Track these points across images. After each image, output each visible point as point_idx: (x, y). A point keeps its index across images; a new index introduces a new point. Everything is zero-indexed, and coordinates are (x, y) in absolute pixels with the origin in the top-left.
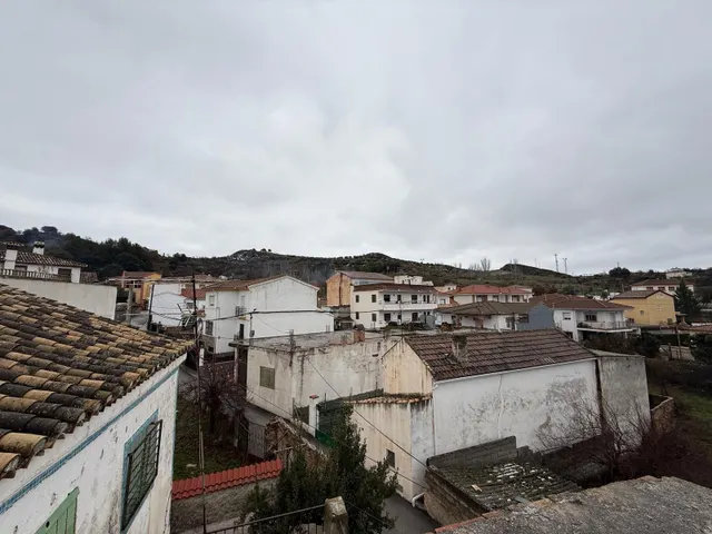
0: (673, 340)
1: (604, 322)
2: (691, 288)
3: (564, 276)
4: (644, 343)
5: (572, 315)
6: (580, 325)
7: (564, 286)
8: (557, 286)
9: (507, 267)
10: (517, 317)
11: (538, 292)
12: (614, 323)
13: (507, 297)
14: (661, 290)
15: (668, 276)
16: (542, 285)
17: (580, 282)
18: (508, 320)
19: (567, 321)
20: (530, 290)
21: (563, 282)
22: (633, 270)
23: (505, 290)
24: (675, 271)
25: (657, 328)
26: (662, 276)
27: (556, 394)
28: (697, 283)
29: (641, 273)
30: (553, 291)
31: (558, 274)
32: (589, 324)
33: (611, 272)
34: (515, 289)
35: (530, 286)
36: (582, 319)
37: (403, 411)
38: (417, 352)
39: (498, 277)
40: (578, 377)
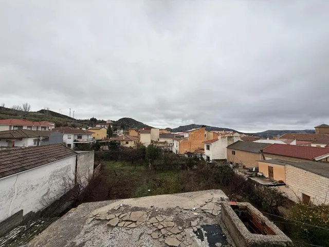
1: (85, 139)
4: (96, 146)
5: (72, 136)
6: (75, 141)
8: (68, 123)
9: (42, 111)
10: (41, 138)
11: (57, 126)
12: (88, 139)
13: (37, 127)
14: (104, 127)
15: (107, 122)
16: (61, 122)
17: (79, 122)
18: (35, 141)
19: (69, 139)
20: (54, 125)
21: (72, 122)
22: (98, 119)
23: (37, 123)
24: (109, 121)
25: (101, 140)
26: (105, 122)
27: (54, 176)
28: (113, 125)
29: (100, 120)
30: (66, 125)
31: (70, 118)
32: (78, 140)
33: (91, 119)
34: (43, 123)
35: (54, 122)
36: (76, 138)
39: (35, 116)
40: (67, 164)
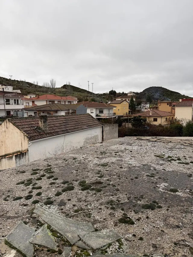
0: (127, 121)
1: (106, 114)
2: (134, 100)
3: (91, 93)
4: (119, 121)
5: (94, 111)
6: (97, 116)
7: (91, 98)
8: (88, 98)
9: (65, 86)
10: (71, 111)
11: (80, 101)
12: (109, 114)
13: (65, 102)
14: (126, 100)
15: (129, 95)
16: (82, 97)
17: (98, 97)
18: (66, 113)
20: (77, 99)
21: (91, 96)
22: (117, 92)
23: (64, 98)
24: (131, 93)
26: (126, 94)
28: (136, 98)
29: (120, 93)
30: (87, 100)
31: (89, 92)
32: (100, 114)
33: (110, 92)
34: (69, 98)
35: (76, 97)
36: (98, 112)
37: (11, 161)
38: (17, 127)
39: (60, 92)
40: (96, 134)
